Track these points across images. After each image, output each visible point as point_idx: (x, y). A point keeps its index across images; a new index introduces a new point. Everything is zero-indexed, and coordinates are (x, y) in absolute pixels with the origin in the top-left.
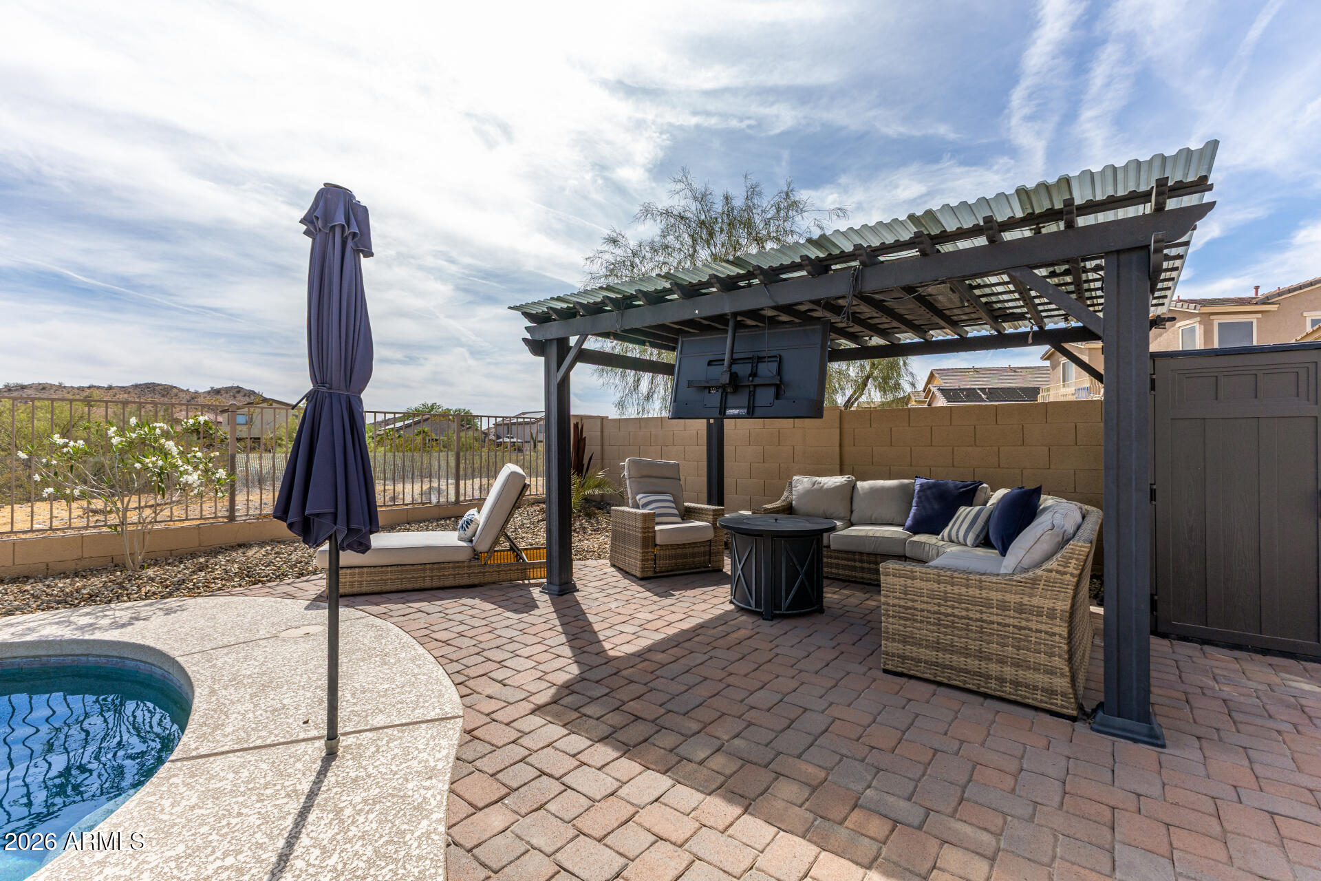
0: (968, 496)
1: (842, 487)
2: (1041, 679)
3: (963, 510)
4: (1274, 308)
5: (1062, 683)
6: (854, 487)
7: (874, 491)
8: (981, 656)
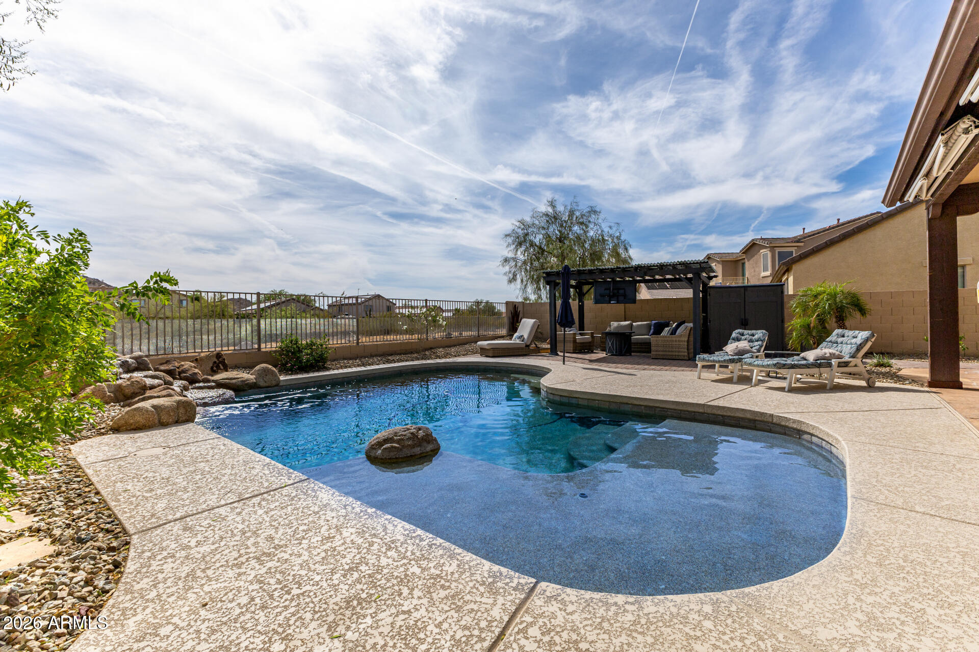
0: (667, 325)
1: (628, 325)
2: (683, 354)
3: (666, 329)
4: (802, 244)
5: (686, 354)
6: (632, 325)
7: (638, 325)
8: (672, 352)
